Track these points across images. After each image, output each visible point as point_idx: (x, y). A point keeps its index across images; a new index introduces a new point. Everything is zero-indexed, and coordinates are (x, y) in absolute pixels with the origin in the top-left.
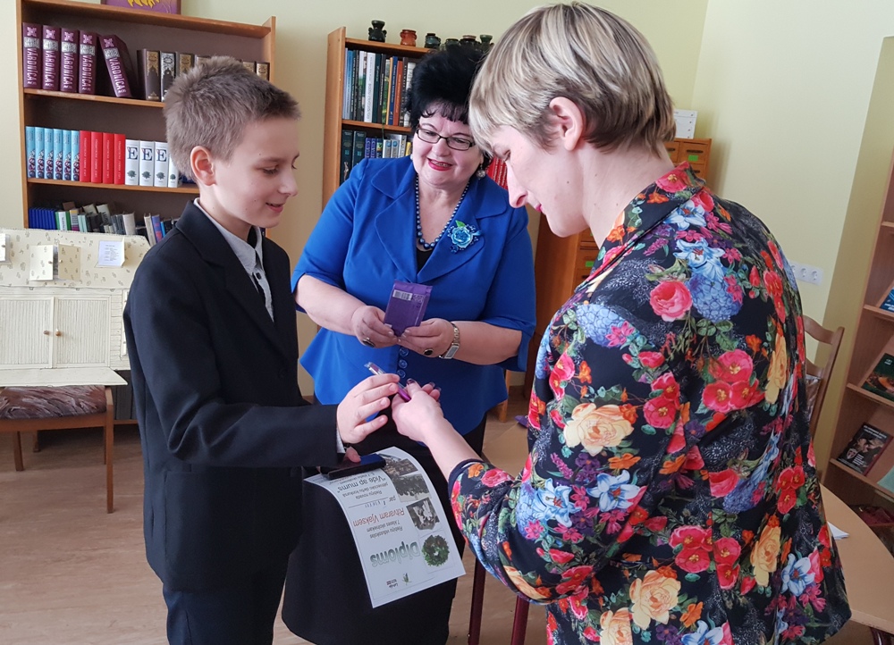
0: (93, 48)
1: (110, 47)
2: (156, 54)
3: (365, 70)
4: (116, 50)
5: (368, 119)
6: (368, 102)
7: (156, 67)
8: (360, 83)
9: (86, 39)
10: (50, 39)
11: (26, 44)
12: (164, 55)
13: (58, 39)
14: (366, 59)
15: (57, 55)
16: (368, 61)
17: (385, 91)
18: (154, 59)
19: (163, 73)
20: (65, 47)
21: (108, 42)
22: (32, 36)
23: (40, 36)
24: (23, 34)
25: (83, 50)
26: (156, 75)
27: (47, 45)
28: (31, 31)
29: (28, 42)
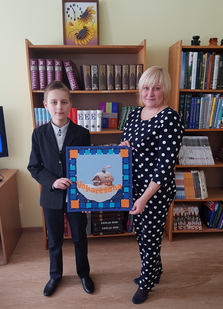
0: (61, 68)
1: (68, 66)
2: (89, 67)
3: (192, 62)
4: (71, 67)
5: (193, 87)
6: (193, 79)
7: (89, 73)
8: (189, 69)
9: (57, 63)
10: (42, 65)
11: (32, 69)
12: (93, 67)
13: (45, 65)
14: (192, 56)
15: (45, 72)
16: (194, 57)
17: (203, 72)
18: (88, 69)
19: (92, 76)
20: (49, 68)
21: (67, 64)
22: (34, 65)
23: (37, 64)
24: (30, 64)
25: (57, 69)
26: (89, 77)
27: (41, 68)
28: (33, 62)
29: (32, 68)
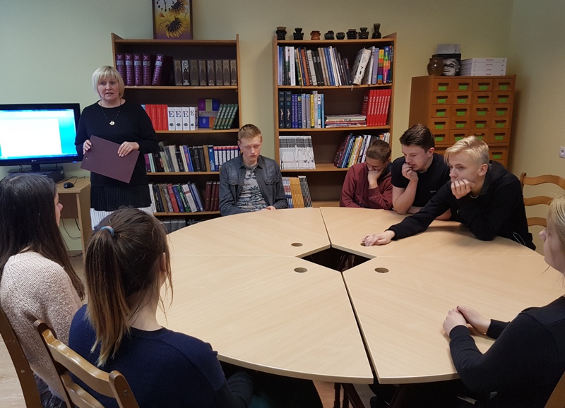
0: (149, 62)
3: (289, 57)
4: (161, 63)
5: (293, 84)
6: (292, 74)
7: (180, 68)
8: (287, 64)
9: (146, 58)
10: (129, 60)
12: (183, 62)
13: (132, 59)
15: (133, 67)
16: (290, 51)
18: (179, 64)
19: (183, 71)
20: (136, 63)
22: (120, 59)
23: (124, 59)
24: (116, 59)
25: (144, 63)
26: (180, 72)
27: (127, 63)
29: (119, 63)
